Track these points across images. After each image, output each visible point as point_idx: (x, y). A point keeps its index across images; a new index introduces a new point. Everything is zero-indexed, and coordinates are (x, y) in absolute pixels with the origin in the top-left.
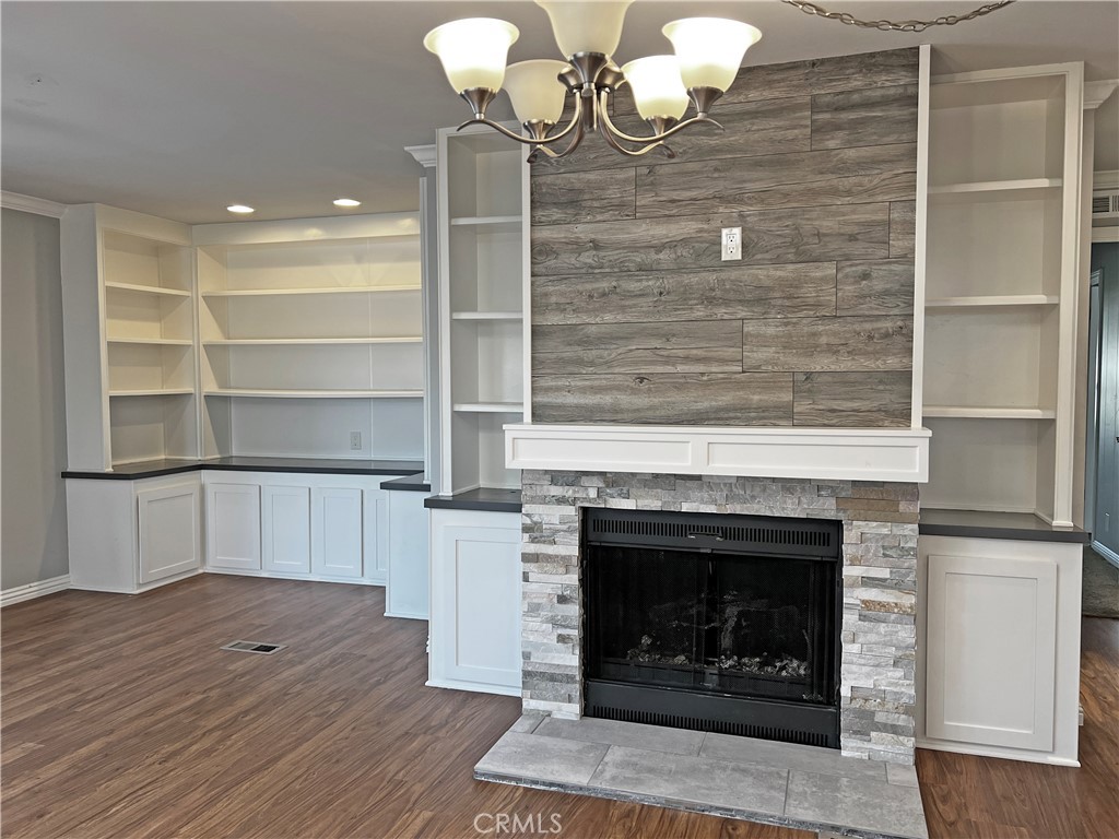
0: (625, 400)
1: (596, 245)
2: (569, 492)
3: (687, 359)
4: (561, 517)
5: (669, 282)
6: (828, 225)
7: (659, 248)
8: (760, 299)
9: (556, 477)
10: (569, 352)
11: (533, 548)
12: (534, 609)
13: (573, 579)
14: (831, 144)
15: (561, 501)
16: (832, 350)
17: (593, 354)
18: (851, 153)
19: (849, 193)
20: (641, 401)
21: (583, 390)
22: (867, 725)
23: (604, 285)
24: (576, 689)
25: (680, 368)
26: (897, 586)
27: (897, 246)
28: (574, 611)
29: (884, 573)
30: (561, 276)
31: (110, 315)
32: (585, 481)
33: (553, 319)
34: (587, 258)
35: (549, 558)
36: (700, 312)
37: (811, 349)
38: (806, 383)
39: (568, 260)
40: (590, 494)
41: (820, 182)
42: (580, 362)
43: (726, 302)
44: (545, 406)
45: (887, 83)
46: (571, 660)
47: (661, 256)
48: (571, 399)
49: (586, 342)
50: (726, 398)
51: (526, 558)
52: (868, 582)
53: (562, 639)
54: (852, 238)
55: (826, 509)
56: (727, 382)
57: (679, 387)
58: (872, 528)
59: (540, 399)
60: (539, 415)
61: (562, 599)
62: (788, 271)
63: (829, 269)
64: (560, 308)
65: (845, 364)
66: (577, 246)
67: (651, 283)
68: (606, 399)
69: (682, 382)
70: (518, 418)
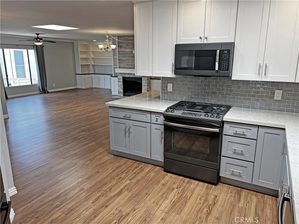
0: (126, 66)
1: (123, 51)
4: (121, 77)
7: (128, 52)
9: (121, 73)
12: (119, 86)
13: (122, 83)
17: (123, 62)
23: (124, 55)
28: (122, 86)
29: (145, 82)
30: (120, 54)
31: (80, 54)
33: (120, 58)
34: (122, 52)
36: (131, 58)
40: (123, 75)
46: (122, 91)
48: (122, 66)
51: (118, 81)
55: (141, 77)
57: (130, 65)
58: (144, 78)
60: (119, 68)
66: (122, 51)
67: (128, 55)
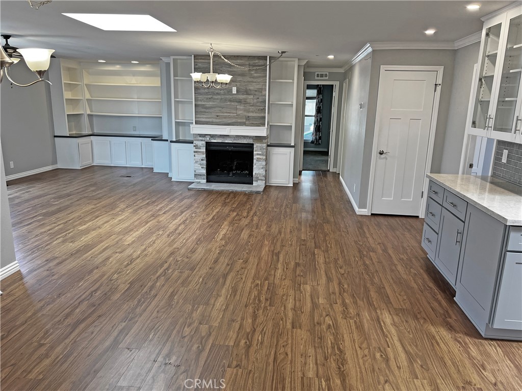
0: (214, 120)
2: (203, 139)
3: (226, 112)
4: (202, 144)
5: (223, 97)
6: (252, 88)
8: (240, 101)
9: (201, 135)
10: (203, 110)
11: (196, 150)
12: (196, 162)
13: (205, 156)
14: (252, 73)
15: (202, 140)
16: (252, 112)
17: (208, 110)
18: (255, 75)
19: (255, 82)
20: (218, 120)
21: (206, 118)
22: (257, 179)
23: (210, 96)
24: (205, 177)
25: (225, 114)
26: (262, 155)
27: (263, 93)
28: (205, 162)
29: (261, 153)
30: (201, 94)
32: (206, 136)
33: (199, 103)
35: (199, 152)
36: (229, 103)
37: (249, 112)
38: (248, 118)
39: (202, 91)
40: (208, 139)
41: (251, 80)
42: (205, 112)
43: (234, 102)
44: (198, 121)
45: (261, 62)
46: (204, 171)
47: (221, 91)
48: (203, 120)
49: (206, 108)
50: (234, 120)
51: (195, 152)
52: (258, 154)
53: (202, 168)
54: (256, 91)
55: (251, 141)
56: (234, 117)
57: (225, 118)
58: (259, 145)
59: (197, 119)
60: (196, 123)
61: (202, 160)
62: (244, 96)
63: (252, 97)
64: (201, 101)
65: (254, 115)
67: (219, 97)
68: (210, 120)
69: (225, 117)
70: (192, 123)
